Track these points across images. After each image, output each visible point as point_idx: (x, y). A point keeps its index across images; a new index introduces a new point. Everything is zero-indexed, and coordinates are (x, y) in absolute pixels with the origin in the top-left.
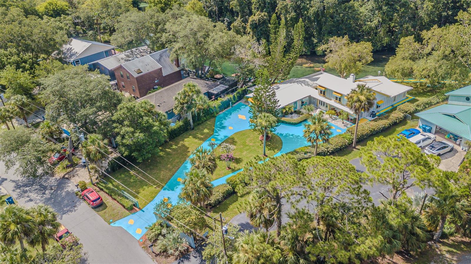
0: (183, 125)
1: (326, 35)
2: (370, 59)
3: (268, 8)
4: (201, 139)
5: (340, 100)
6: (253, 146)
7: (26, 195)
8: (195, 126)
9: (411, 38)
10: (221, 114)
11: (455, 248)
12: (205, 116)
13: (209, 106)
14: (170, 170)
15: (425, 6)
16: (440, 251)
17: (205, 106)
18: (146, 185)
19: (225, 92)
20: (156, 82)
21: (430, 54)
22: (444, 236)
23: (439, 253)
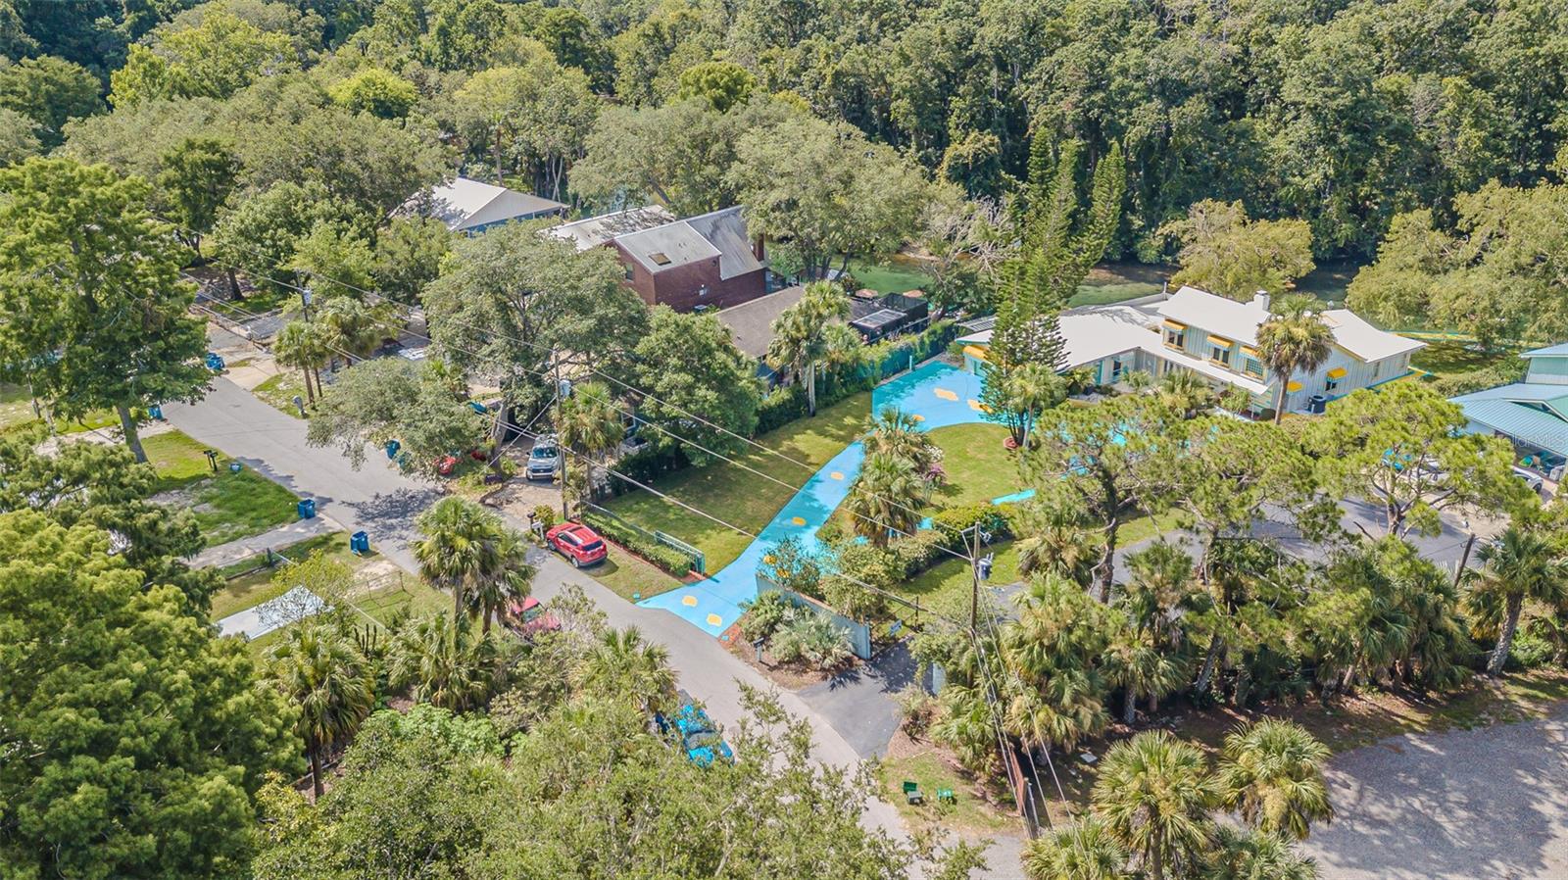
0: (790, 401)
1: (1170, 206)
2: (1306, 264)
3: (1000, 125)
4: (839, 438)
5: (1225, 360)
6: (989, 461)
7: (395, 533)
8: (819, 407)
9: (1422, 216)
10: (886, 385)
11: (1542, 691)
12: (844, 385)
13: (857, 359)
14: (769, 500)
15: (1460, 139)
16: (1504, 694)
17: (847, 357)
18: (713, 528)
19: (895, 327)
20: (702, 293)
21: (1476, 261)
22: (1512, 665)
23: (1502, 697)
